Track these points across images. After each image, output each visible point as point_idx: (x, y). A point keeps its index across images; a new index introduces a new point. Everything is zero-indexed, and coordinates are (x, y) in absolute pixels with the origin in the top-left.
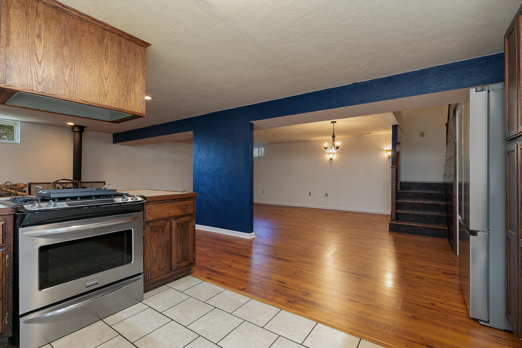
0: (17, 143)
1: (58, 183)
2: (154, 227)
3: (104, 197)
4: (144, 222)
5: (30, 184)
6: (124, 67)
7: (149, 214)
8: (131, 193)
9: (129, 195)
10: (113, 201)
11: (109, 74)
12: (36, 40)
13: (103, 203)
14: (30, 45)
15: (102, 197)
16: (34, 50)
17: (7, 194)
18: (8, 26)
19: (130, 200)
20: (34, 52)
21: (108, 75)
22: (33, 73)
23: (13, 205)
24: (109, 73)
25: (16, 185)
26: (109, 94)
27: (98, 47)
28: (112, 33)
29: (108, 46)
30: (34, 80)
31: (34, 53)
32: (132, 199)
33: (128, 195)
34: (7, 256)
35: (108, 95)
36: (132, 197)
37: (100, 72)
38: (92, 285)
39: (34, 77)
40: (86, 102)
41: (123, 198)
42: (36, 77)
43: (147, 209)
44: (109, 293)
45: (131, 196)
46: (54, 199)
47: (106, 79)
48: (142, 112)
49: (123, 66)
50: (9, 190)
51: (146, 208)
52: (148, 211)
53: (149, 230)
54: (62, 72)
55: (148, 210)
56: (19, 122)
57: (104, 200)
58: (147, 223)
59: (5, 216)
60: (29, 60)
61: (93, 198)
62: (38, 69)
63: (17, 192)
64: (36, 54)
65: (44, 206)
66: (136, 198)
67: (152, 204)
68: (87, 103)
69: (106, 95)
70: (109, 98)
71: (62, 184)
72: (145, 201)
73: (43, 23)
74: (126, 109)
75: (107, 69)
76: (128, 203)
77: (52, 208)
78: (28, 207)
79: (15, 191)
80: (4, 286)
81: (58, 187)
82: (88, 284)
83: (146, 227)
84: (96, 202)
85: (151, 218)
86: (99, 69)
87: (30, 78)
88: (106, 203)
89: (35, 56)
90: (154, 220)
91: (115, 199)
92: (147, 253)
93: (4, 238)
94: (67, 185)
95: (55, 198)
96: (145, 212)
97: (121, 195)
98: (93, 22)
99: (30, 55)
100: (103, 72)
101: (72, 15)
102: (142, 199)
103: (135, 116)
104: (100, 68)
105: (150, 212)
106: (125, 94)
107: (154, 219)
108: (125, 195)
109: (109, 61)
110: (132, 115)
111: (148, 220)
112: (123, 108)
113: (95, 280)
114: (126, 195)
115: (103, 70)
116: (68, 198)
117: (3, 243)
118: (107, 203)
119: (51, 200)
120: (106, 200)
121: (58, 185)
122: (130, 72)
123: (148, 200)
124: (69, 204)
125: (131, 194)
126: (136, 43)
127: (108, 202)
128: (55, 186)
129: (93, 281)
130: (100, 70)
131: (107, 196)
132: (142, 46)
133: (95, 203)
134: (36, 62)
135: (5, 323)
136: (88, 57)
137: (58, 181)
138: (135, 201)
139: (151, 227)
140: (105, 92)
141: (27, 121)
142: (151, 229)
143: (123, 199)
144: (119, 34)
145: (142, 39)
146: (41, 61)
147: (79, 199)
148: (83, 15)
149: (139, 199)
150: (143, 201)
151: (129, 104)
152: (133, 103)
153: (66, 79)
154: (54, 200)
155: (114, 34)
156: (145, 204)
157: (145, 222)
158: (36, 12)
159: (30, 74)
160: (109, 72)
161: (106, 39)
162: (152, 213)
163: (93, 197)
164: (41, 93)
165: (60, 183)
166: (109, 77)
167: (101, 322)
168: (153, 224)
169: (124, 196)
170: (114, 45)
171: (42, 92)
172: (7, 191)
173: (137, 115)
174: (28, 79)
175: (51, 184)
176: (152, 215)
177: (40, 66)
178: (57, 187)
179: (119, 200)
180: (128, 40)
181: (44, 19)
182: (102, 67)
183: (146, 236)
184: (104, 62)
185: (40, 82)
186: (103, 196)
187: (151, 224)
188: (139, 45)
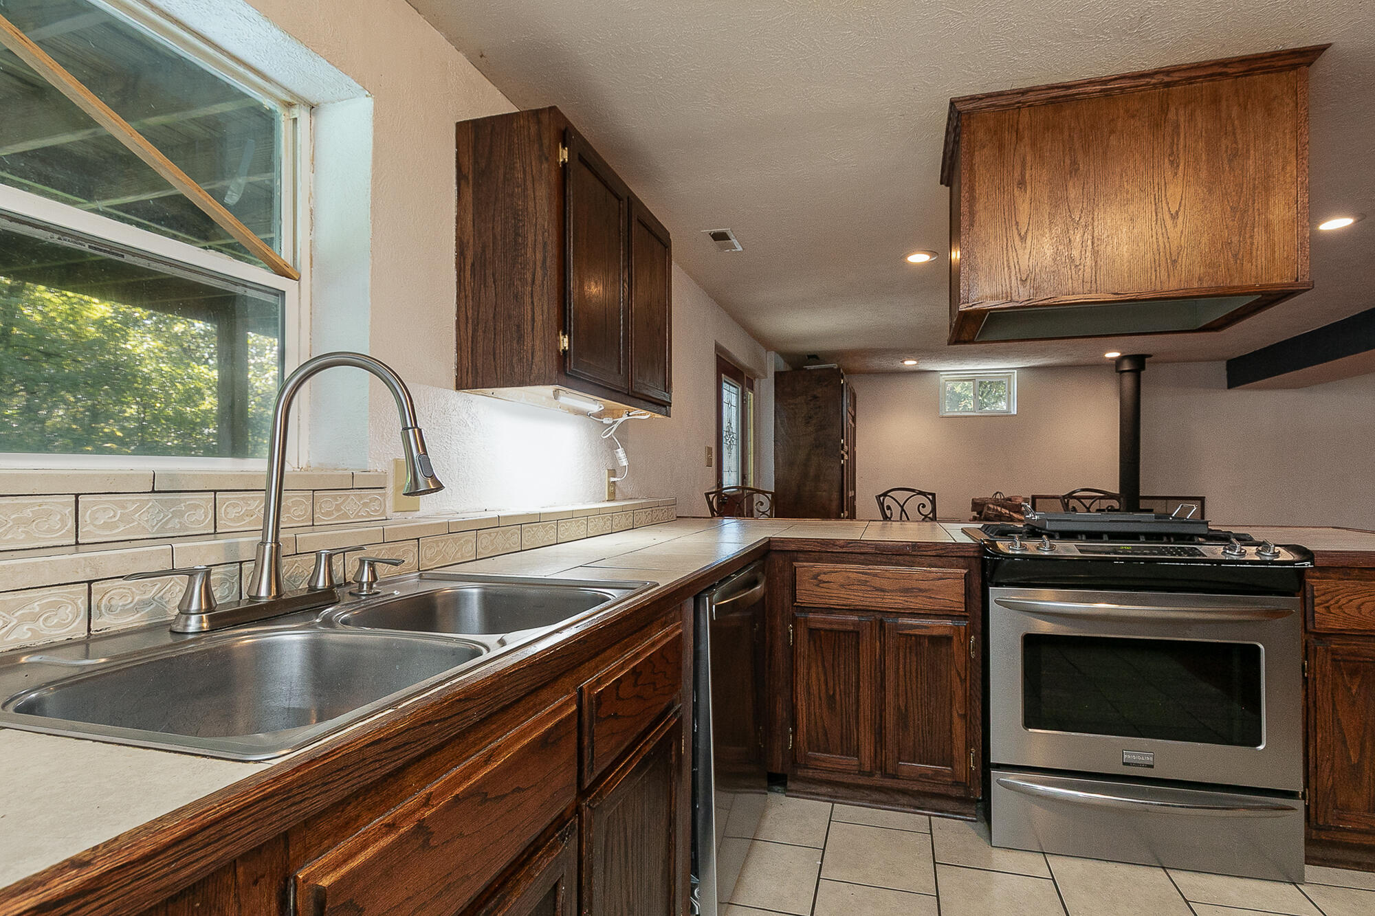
0: (1012, 413)
1: (1075, 498)
2: (1348, 658)
3: (1172, 540)
4: (1306, 631)
5: (1034, 498)
6: (1230, 161)
7: (1328, 608)
8: (1257, 534)
9: (1251, 539)
10: (1194, 552)
11: (1183, 202)
12: (1017, 192)
13: (1165, 555)
14: (1006, 208)
15: (1165, 539)
16: (1013, 216)
17: (996, 515)
18: (972, 189)
19: (1251, 553)
20: (1014, 219)
21: (1180, 203)
22: (1012, 264)
23: (981, 540)
24: (1184, 198)
25: (1010, 500)
26: (1184, 255)
27: (1152, 142)
28: (1189, 84)
29: (1178, 126)
30: (1013, 278)
31: (1014, 223)
32: (1258, 553)
33: (1246, 540)
34: (973, 637)
35: (1180, 259)
36: (1259, 546)
37: (1156, 204)
38: (1137, 765)
39: (1013, 273)
40: (1120, 296)
41: (1227, 547)
42: (1017, 270)
43: (1320, 593)
44: (1183, 807)
45: (1258, 544)
46: (1053, 533)
47: (1174, 217)
48: (1297, 280)
49: (1226, 162)
50: (999, 509)
51: (1313, 586)
52: (1323, 598)
53: (1329, 661)
54: (1066, 241)
55: (1323, 595)
56: (1016, 371)
57: (1171, 547)
58: (1320, 636)
59: (969, 559)
60: (1005, 240)
61: (1142, 539)
62: (1020, 252)
63: (1011, 513)
64: (1017, 223)
65: (1032, 547)
66: (1274, 553)
67: (1343, 577)
68: (1123, 296)
69: (1174, 262)
70: (1183, 267)
71: (1082, 500)
72: (1307, 564)
73: (1028, 149)
74: (1236, 283)
75: (1175, 191)
76: (1244, 562)
77: (1046, 553)
78: (1002, 545)
79: (1008, 512)
80: (968, 694)
81: (1074, 507)
82: (1128, 757)
83: (1316, 648)
84: (1148, 552)
85: (1335, 624)
86: (1153, 200)
87: (1007, 277)
88: (1174, 555)
89: (1014, 228)
90: (1347, 633)
91: (1201, 548)
92: (1319, 736)
93: (968, 601)
94: (1093, 503)
95: (1055, 531)
96: (1309, 601)
97: (1223, 538)
98: (1138, 82)
99: (1006, 229)
100: (1164, 202)
101: (1089, 97)
102: (1297, 558)
103: (1269, 298)
104: (1157, 194)
105: (1332, 602)
106: (1235, 239)
107: (1350, 630)
108: (1234, 540)
109: (1181, 167)
110: (1260, 296)
111: (1325, 629)
112: (1228, 283)
113: (1147, 756)
114: (1238, 540)
115: (1166, 195)
116: (1081, 533)
117: (966, 611)
118: (1177, 557)
119: (1045, 534)
120: (1174, 547)
121: (1073, 503)
122: (1252, 167)
123: (1319, 561)
124: (1081, 548)
125: (1256, 539)
126: (1267, 70)
127: (1180, 555)
128: (1067, 504)
129: (1141, 755)
130: (1157, 200)
131: (1180, 537)
132: (1294, 67)
133: (1145, 554)
134: (1017, 238)
135: (971, 768)
136: (1125, 179)
137: (1074, 492)
138: (1269, 561)
139: (1334, 652)
140: (1171, 254)
141: (1028, 365)
142: (1334, 660)
143: (1228, 551)
144: (1212, 75)
145: (1291, 45)
146: (1026, 233)
147: (1105, 537)
148: (1111, 80)
149: (1286, 556)
150: (1297, 562)
151: (1247, 266)
152: (1263, 259)
153: (1075, 253)
154: (1051, 536)
155: (1197, 82)
156: (1308, 573)
157: (1311, 633)
158: (1017, 135)
159: (1006, 269)
160: (1184, 196)
161: (1173, 109)
162: (1340, 607)
163: (1141, 537)
164: (1026, 303)
165: (1079, 498)
166: (1182, 209)
167: (1162, 875)
168: (1344, 647)
169: (1231, 542)
170: (1198, 112)
171: (1028, 300)
172: (997, 510)
173: (1278, 293)
174: (1003, 280)
175: (1058, 498)
176: (1342, 614)
177: (1024, 245)
178: (1070, 507)
179: (1215, 551)
180: (1241, 76)
181: (1031, 139)
182: (1163, 188)
183: (1315, 679)
184: (1169, 174)
185: (1024, 279)
186: (1168, 535)
187: (1335, 644)
188: (1280, 70)
